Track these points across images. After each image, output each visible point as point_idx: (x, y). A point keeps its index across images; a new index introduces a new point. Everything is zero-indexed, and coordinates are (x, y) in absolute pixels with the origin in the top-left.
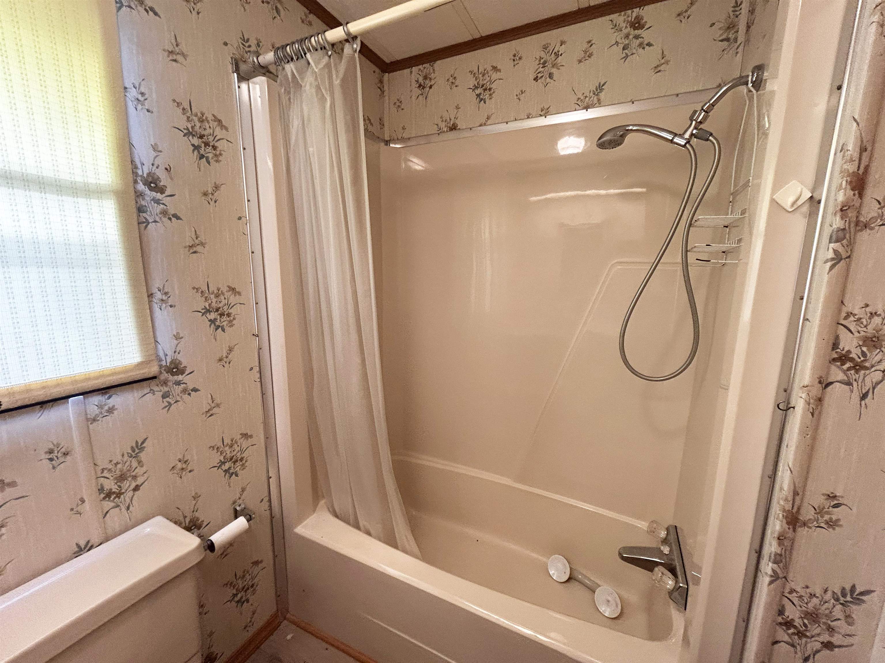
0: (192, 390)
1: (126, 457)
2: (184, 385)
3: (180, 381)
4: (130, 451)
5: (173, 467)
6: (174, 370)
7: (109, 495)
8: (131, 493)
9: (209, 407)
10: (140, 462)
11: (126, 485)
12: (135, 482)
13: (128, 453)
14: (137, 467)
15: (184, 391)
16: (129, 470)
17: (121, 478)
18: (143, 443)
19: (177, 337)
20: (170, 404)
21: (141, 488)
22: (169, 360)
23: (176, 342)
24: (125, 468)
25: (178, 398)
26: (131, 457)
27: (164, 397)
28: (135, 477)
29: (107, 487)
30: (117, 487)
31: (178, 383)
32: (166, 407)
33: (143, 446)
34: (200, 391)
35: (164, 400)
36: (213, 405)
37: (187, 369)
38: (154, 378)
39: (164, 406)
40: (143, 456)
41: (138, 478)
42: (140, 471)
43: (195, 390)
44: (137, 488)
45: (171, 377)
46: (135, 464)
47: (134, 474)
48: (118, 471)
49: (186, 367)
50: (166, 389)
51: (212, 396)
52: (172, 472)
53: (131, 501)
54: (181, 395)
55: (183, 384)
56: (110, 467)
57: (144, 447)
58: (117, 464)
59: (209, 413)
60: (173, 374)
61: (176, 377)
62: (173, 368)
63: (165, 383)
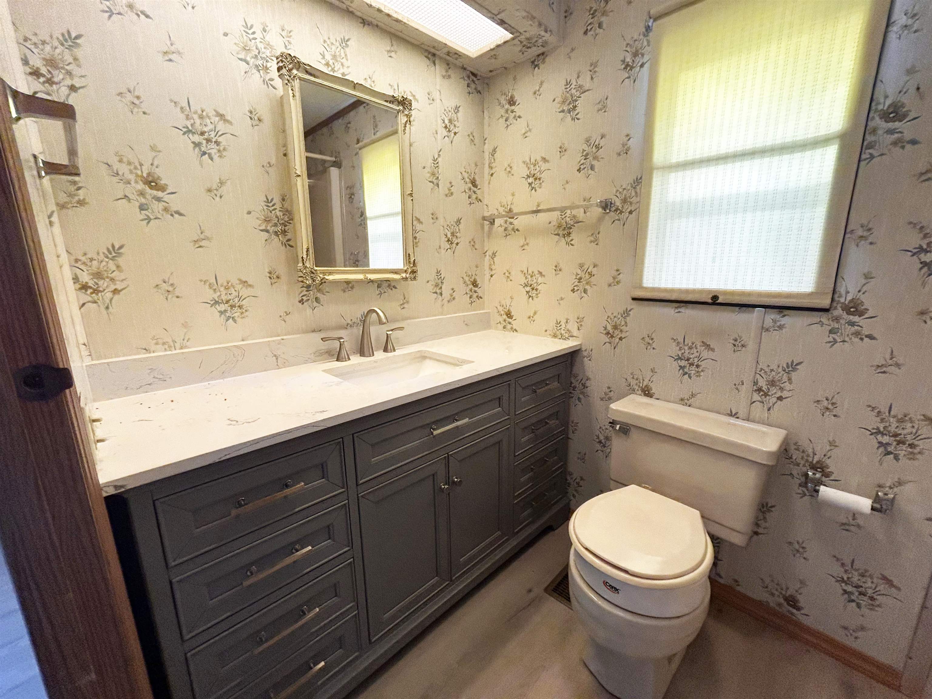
0: (867, 336)
1: (780, 370)
2: (859, 328)
3: (854, 322)
4: (785, 366)
5: (818, 401)
6: (852, 310)
7: (760, 390)
8: (775, 400)
9: (884, 363)
10: (790, 379)
11: (773, 390)
12: (782, 392)
13: (783, 367)
14: (786, 382)
15: (857, 334)
16: (779, 381)
17: (772, 383)
18: (797, 364)
19: (868, 276)
20: (835, 341)
21: (784, 400)
22: (849, 298)
23: (864, 281)
24: (777, 377)
25: (847, 339)
26: (784, 371)
27: (831, 332)
28: (782, 389)
29: (760, 384)
30: (766, 387)
31: (852, 324)
32: (830, 342)
33: (797, 367)
34: (877, 339)
35: (830, 335)
36: (890, 362)
37: (868, 312)
38: (825, 310)
39: (828, 340)
40: (794, 375)
41: (785, 392)
42: (787, 386)
43: (871, 337)
44: (780, 398)
45: (845, 316)
46: (785, 378)
47: (782, 385)
48: (771, 376)
49: (868, 310)
50: (836, 326)
51: (892, 352)
52: (816, 404)
53: (773, 405)
54: (850, 336)
55: (858, 326)
56: (767, 370)
57: (798, 369)
58: (772, 370)
59: (881, 369)
60: (849, 313)
61: (851, 317)
62: (852, 308)
63: (837, 319)
